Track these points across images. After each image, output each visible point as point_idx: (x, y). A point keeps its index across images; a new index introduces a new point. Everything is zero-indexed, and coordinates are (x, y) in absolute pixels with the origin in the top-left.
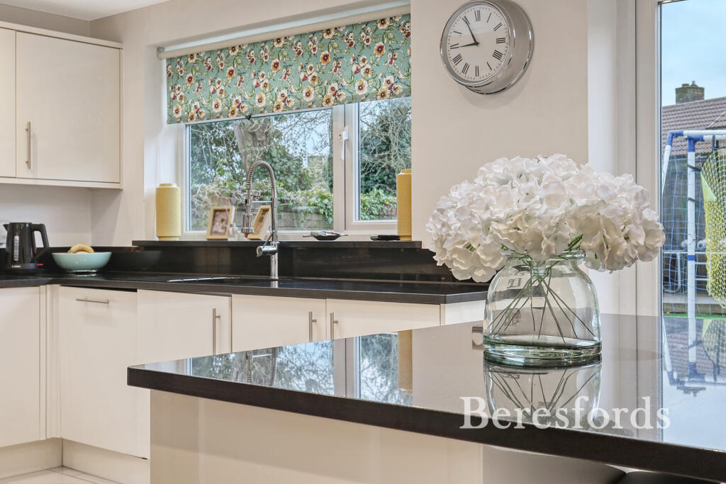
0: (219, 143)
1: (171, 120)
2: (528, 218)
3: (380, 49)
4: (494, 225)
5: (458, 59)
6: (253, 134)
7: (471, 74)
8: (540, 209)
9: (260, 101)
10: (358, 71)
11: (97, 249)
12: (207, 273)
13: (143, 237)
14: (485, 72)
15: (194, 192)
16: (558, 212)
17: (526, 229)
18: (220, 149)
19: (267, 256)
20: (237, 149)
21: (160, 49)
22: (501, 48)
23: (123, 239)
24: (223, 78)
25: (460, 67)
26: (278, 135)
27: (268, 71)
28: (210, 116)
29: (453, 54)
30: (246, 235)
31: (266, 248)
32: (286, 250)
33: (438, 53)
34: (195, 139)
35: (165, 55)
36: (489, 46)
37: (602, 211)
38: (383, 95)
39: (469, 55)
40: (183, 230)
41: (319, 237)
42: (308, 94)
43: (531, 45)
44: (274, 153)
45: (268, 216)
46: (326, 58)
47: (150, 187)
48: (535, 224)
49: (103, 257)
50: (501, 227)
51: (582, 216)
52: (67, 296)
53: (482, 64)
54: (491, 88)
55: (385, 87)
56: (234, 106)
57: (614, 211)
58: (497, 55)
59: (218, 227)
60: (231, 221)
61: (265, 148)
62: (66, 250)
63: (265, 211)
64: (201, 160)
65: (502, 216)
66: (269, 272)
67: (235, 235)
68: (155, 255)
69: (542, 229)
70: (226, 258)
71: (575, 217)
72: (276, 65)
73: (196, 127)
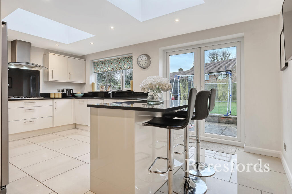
0: (103, 77)
1: (94, 72)
2: (151, 84)
3: (128, 62)
4: (147, 85)
5: (140, 63)
6: (109, 76)
7: (141, 66)
8: (153, 83)
9: (109, 69)
10: (124, 65)
11: (81, 93)
12: (100, 96)
13: (89, 91)
14: (144, 65)
15: (98, 85)
16: (155, 83)
17: (151, 85)
18: (103, 78)
19: (110, 94)
20: (106, 78)
21: (92, 61)
22: (146, 62)
23: (86, 91)
24: (103, 66)
25: (140, 64)
26: (113, 76)
27: (110, 65)
28: (101, 72)
29: (139, 62)
30: (107, 90)
31: (110, 92)
32: (113, 93)
33: (137, 62)
34: (98, 76)
35: (93, 62)
36: (144, 61)
37: (162, 83)
38: (128, 69)
39: (141, 63)
40: (96, 90)
41: (118, 91)
42: (117, 68)
43: (151, 62)
44: (112, 79)
45: (110, 88)
46: (119, 63)
47: (91, 83)
48: (152, 85)
49: (82, 94)
50: (148, 85)
51: (159, 83)
52: (76, 100)
53: (143, 64)
54: (145, 68)
55: (129, 67)
56: (105, 70)
57: (163, 83)
58: (145, 63)
59: (102, 89)
60: (104, 88)
61: (111, 78)
62: (76, 93)
63: (110, 87)
64: (100, 80)
65: (148, 84)
66: (110, 96)
67: (105, 90)
68: (91, 94)
69: (153, 85)
70: (103, 94)
71: (158, 84)
72: (111, 64)
73: (98, 74)
